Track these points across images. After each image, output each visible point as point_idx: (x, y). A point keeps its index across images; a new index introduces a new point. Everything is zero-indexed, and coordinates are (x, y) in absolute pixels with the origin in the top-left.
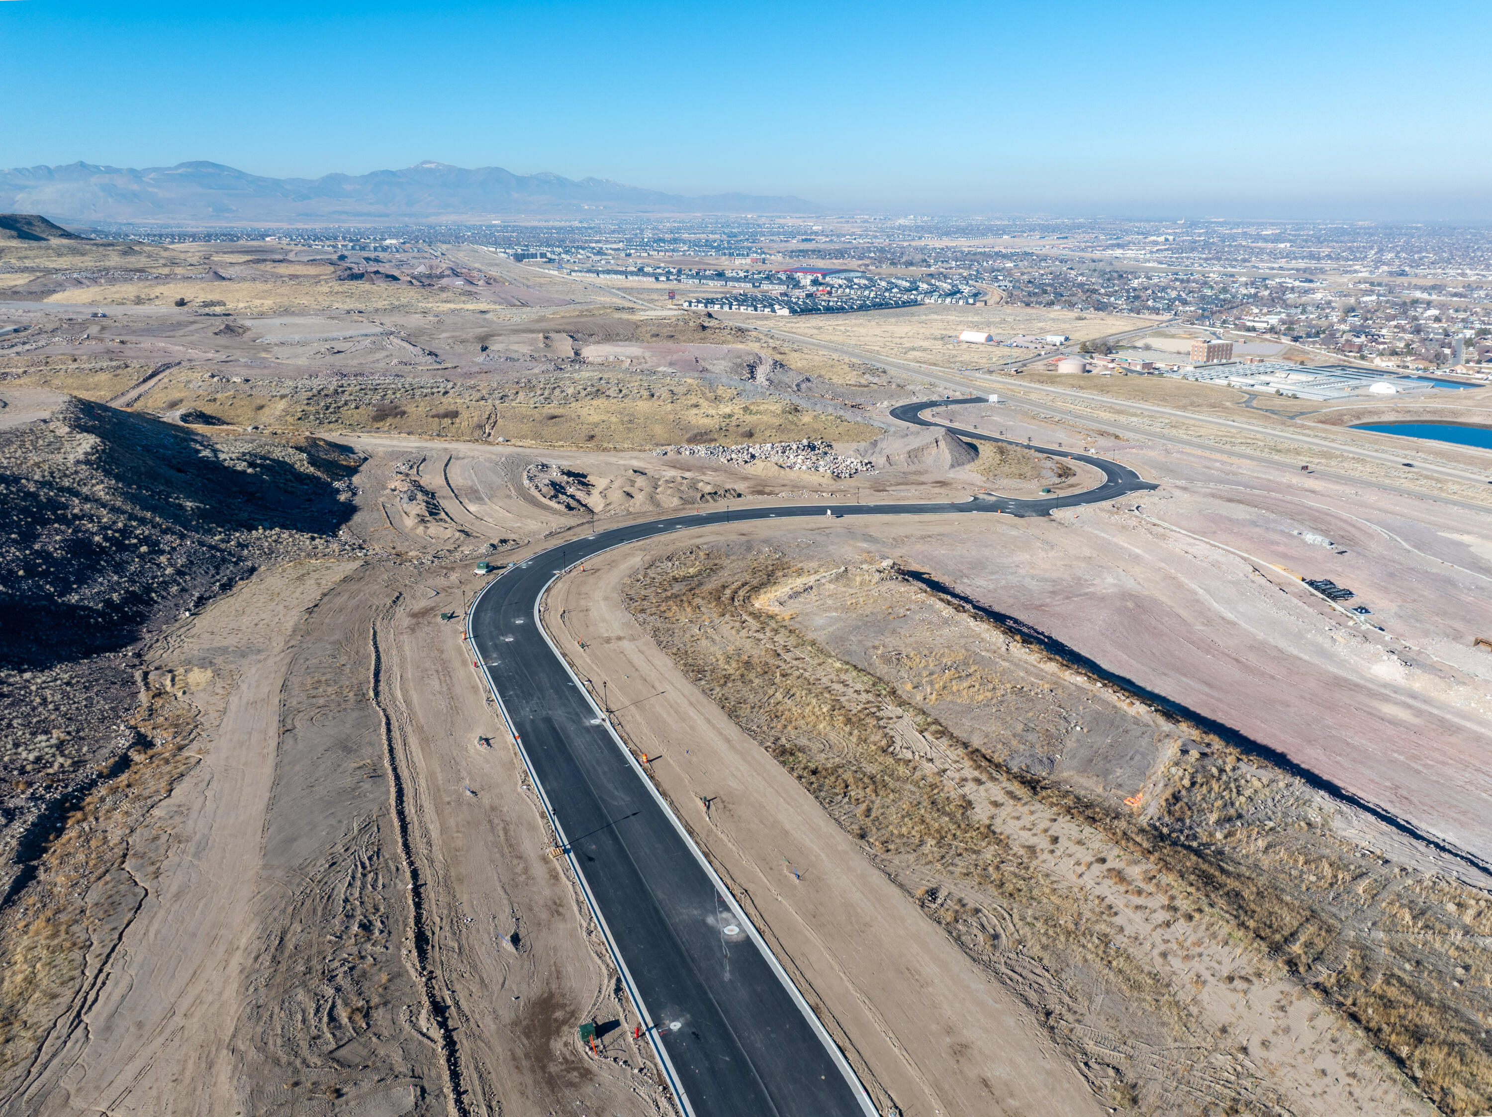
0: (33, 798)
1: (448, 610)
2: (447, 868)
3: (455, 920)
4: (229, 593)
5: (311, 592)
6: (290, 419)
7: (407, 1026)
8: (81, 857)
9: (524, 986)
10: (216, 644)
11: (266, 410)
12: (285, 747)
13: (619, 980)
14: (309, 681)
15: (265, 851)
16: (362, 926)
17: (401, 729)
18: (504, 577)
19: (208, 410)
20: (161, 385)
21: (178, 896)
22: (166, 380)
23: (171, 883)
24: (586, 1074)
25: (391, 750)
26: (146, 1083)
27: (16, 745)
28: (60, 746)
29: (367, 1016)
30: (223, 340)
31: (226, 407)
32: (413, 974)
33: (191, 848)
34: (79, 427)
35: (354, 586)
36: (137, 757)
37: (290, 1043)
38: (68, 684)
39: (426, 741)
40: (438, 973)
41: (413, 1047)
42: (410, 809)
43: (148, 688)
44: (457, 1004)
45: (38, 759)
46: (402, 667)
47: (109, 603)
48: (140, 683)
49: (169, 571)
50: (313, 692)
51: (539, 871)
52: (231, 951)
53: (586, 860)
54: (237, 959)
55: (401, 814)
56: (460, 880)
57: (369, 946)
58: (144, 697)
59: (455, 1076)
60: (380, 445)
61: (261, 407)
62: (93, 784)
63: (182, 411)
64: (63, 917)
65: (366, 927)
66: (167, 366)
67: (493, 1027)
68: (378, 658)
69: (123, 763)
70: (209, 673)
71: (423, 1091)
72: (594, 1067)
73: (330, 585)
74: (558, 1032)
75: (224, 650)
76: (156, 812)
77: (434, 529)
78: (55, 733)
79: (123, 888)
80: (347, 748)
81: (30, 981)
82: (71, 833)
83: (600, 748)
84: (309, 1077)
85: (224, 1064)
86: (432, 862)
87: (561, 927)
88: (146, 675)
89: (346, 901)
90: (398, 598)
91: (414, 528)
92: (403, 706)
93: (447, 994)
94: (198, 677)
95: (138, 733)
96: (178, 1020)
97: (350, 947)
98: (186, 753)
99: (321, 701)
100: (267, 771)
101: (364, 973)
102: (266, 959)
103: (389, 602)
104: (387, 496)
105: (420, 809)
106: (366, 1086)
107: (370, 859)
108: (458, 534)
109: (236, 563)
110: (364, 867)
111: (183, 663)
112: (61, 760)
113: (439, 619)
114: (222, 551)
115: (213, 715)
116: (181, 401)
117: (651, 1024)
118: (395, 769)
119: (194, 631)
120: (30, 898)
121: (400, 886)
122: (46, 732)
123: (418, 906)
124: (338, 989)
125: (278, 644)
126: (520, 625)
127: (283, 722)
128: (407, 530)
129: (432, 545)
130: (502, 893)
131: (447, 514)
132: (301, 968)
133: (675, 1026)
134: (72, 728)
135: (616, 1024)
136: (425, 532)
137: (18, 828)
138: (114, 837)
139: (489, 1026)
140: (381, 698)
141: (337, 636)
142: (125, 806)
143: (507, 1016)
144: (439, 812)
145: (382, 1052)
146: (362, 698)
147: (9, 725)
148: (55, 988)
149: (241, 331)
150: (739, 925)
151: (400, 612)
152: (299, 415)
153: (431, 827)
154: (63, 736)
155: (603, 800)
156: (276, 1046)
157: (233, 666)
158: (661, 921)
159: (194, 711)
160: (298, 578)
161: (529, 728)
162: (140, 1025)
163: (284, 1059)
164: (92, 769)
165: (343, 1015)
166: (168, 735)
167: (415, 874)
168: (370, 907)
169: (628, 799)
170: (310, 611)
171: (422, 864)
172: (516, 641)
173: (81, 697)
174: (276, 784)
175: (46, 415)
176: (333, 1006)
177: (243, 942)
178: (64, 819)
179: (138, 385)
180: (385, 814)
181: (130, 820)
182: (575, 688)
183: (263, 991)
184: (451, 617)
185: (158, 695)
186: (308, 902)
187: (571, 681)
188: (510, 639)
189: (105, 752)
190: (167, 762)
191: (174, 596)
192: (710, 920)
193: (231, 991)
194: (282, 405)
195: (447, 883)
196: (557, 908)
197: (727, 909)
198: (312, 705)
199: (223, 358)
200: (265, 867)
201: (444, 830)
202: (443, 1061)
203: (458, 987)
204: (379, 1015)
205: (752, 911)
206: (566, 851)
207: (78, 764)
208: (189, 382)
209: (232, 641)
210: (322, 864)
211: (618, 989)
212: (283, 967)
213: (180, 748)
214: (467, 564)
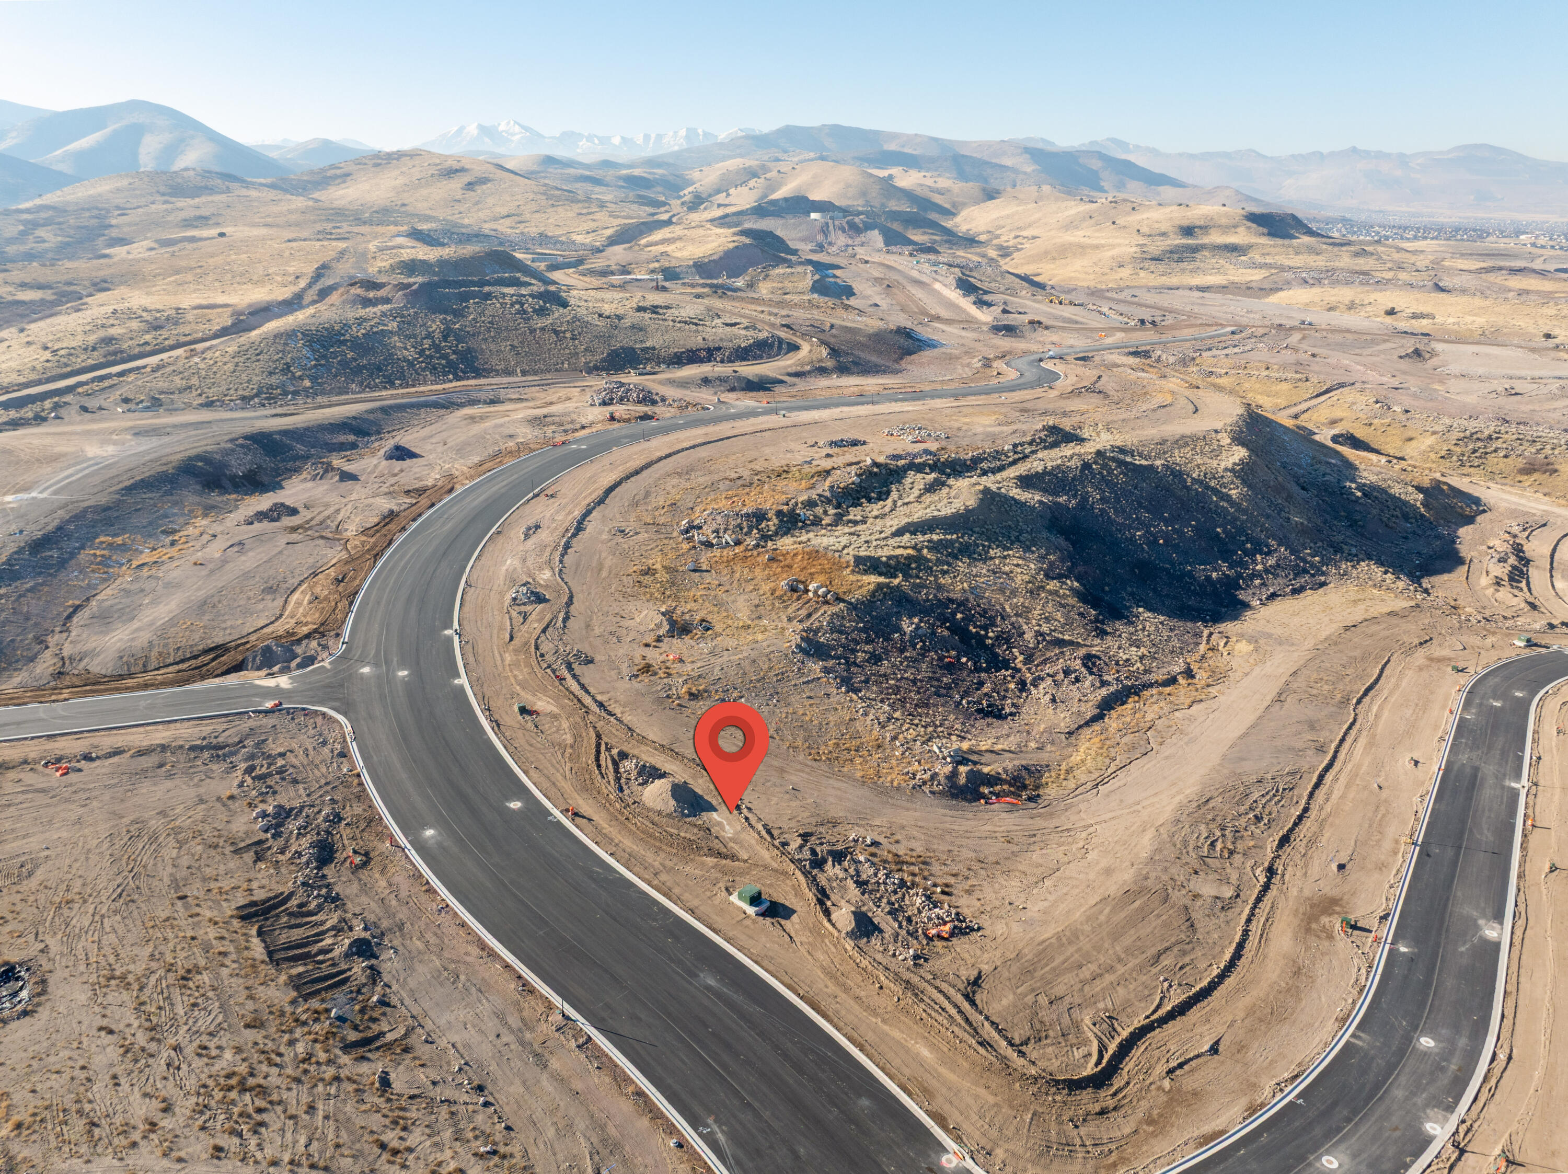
0: (1117, 679)
1: (1461, 665)
2: (1329, 815)
3: (1312, 842)
4: (1296, 596)
5: (1357, 614)
6: (1433, 456)
7: (1249, 869)
8: (1128, 719)
9: (1328, 888)
10: (1266, 630)
11: (1414, 443)
12: (1272, 709)
13: (1388, 915)
14: (1315, 676)
15: (1224, 757)
16: (1256, 817)
17: (1360, 731)
18: (1540, 655)
19: (1360, 433)
20: (1329, 402)
21: (1167, 758)
22: (1335, 398)
23: (1166, 751)
24: (1330, 937)
25: (1343, 740)
26: (1114, 822)
27: (1119, 648)
28: (1142, 658)
29: (1231, 853)
30: (1404, 365)
31: (1379, 432)
32: (1269, 850)
33: (1186, 739)
34: (1238, 439)
35: (1394, 621)
36: (1181, 680)
37: (1185, 843)
38: (1162, 623)
39: (1371, 744)
40: (1284, 858)
41: (1245, 878)
42: (1329, 777)
43: (1208, 642)
44: (1283, 875)
45: (1128, 660)
46: (1391, 693)
47: (1208, 578)
48: (1205, 639)
49: (1259, 567)
50: (1312, 684)
51: (1387, 845)
52: (1178, 793)
53: (1425, 854)
54: (1181, 797)
55: (1321, 777)
56: (1332, 825)
57: (1253, 827)
58: (1203, 648)
59: (1259, 900)
60: (1506, 500)
61: (1410, 439)
62: (1151, 685)
63: (1336, 431)
64: (1108, 742)
65: (1258, 819)
66: (1342, 385)
67: (1295, 893)
68: (1377, 680)
69: (1172, 681)
70: (1251, 647)
71: (1238, 896)
72: (1338, 937)
73: (1375, 614)
74: (1330, 915)
75: (1269, 636)
76: (1176, 714)
77: (1505, 594)
78: (1142, 649)
79: (1142, 742)
80: (1312, 726)
81: (1083, 761)
82: (1129, 706)
83: (1502, 802)
84: (1185, 859)
85: (1151, 833)
86: (1321, 808)
87: (1376, 876)
88: (1211, 634)
89: (1255, 801)
90: (1426, 642)
91: (1486, 588)
92: (1371, 717)
93: (1281, 868)
94: (1243, 647)
95: (1189, 668)
96: (1139, 807)
97: (1243, 821)
98: (1210, 689)
99: (1314, 692)
100: (1252, 718)
101: (1242, 837)
102: (1196, 804)
103: (1416, 641)
104: (1480, 553)
105: (1336, 779)
106: (1211, 877)
107: (1284, 789)
108: (1523, 605)
109: (1313, 576)
110: (1277, 791)
111: (1237, 635)
112: (1139, 665)
113: (1450, 669)
114: (1305, 562)
115: (1239, 674)
116: (1341, 420)
117: (1389, 941)
118: (1336, 752)
119: (1256, 616)
120: (1097, 727)
121: (1292, 810)
122: (1138, 647)
123: (1296, 824)
124: (1224, 836)
125: (1309, 643)
126: (1518, 698)
127: (1280, 694)
128: (1478, 588)
129: (1493, 606)
130: (1353, 843)
131: (1528, 584)
132: (1210, 817)
133: (1403, 949)
134: (1153, 650)
135: (1370, 931)
136: (1493, 595)
137: (1104, 692)
138: (1149, 717)
139: (1294, 892)
140: (1360, 707)
141: (1357, 653)
142: (1162, 704)
143: (1307, 893)
144: (1347, 787)
145: (1228, 871)
146: (1346, 701)
147: (1120, 636)
148: (1092, 769)
149: (1428, 356)
150: (1501, 935)
151: (1421, 653)
152: (1443, 453)
153: (1335, 792)
154: (1146, 653)
155: (1471, 830)
156: (1178, 839)
157: (1269, 648)
158: (1446, 905)
159: (1229, 667)
160: (1354, 601)
161: (1456, 768)
162: (1121, 801)
163: (1179, 846)
164: (1153, 677)
165: (1219, 846)
166: (1205, 675)
167: (1306, 810)
168: (1267, 811)
169: (1491, 838)
170: (1347, 628)
171: (1314, 807)
172: (1501, 709)
173: (1166, 633)
174: (1252, 727)
175: (1219, 426)
176: (1216, 840)
177: (1187, 792)
178: (1128, 697)
179: (1311, 399)
180: (1311, 771)
181: (1161, 712)
182: (1520, 759)
183: (1185, 816)
184: (1462, 671)
185: (1212, 649)
186: (1233, 792)
187: (1523, 751)
188: (1498, 704)
189: (1165, 670)
190: (1197, 690)
191: (1255, 587)
192: (1481, 922)
193: (1169, 808)
194: (1430, 440)
195: (1322, 824)
196: (1382, 867)
197: (1501, 923)
198: (1306, 692)
199: (1396, 385)
200: (1219, 765)
201: (1343, 797)
202: (1257, 891)
203: (1289, 868)
204: (1238, 858)
205: (1519, 933)
206: (1415, 844)
207: (1147, 671)
208: (1354, 403)
209: (1278, 631)
210: (1254, 778)
211: (1384, 918)
212: (1201, 812)
213: (1208, 686)
214: (1510, 632)
